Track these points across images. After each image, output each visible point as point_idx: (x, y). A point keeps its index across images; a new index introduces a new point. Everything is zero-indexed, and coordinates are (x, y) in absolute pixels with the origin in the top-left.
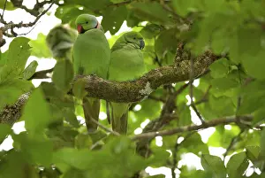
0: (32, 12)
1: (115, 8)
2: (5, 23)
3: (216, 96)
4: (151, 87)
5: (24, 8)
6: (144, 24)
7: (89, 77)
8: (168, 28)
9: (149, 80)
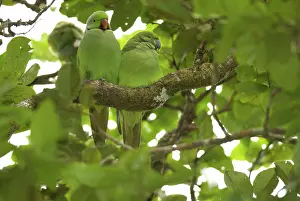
2: (1, 21)
4: (167, 93)
5: (25, 3)
6: (160, 22)
7: (97, 82)
8: (188, 28)
9: (165, 86)
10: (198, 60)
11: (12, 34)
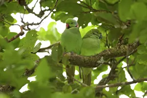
1: (85, 14)
2: (24, 23)
3: (140, 63)
4: (104, 59)
5: (34, 13)
7: (70, 53)
8: (116, 27)
9: (103, 56)
10: (119, 43)
11: (29, 29)
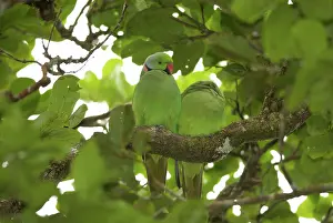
0: (83, 45)
1: (190, 42)
2: (49, 57)
4: (231, 143)
5: (74, 39)
7: (154, 129)
9: (229, 136)
10: (266, 109)
11: (61, 72)
